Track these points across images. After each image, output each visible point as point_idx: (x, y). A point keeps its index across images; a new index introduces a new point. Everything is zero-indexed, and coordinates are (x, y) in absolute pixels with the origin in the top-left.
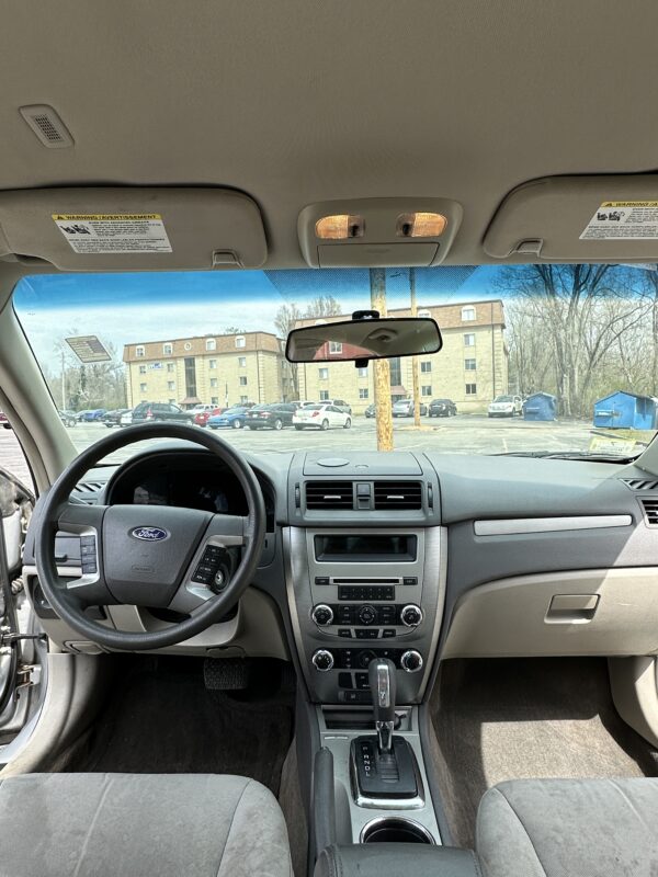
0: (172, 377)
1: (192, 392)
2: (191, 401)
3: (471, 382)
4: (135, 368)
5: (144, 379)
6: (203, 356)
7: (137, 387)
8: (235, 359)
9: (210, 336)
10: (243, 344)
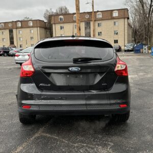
1: (12, 42)
2: (12, 46)
3: (116, 39)
6: (16, 28)
8: (28, 30)
9: (19, 21)
10: (31, 24)
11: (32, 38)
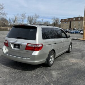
0: (67, 24)
1: (70, 27)
2: (70, 28)
4: (62, 23)
5: (63, 25)
6: (73, 21)
7: (62, 26)
8: (78, 21)
9: (74, 18)
10: (80, 19)
11: (79, 25)
